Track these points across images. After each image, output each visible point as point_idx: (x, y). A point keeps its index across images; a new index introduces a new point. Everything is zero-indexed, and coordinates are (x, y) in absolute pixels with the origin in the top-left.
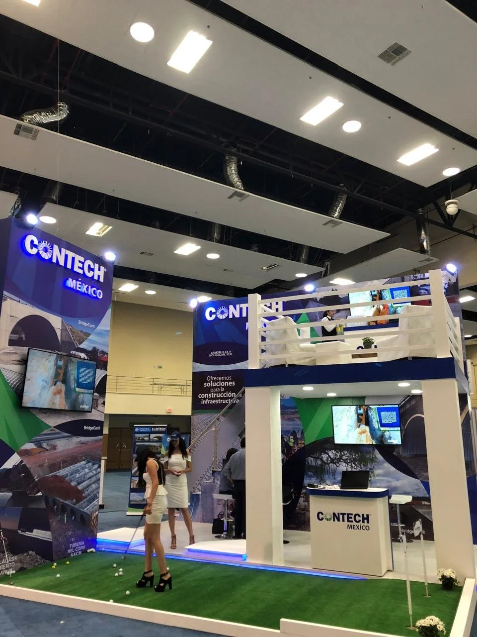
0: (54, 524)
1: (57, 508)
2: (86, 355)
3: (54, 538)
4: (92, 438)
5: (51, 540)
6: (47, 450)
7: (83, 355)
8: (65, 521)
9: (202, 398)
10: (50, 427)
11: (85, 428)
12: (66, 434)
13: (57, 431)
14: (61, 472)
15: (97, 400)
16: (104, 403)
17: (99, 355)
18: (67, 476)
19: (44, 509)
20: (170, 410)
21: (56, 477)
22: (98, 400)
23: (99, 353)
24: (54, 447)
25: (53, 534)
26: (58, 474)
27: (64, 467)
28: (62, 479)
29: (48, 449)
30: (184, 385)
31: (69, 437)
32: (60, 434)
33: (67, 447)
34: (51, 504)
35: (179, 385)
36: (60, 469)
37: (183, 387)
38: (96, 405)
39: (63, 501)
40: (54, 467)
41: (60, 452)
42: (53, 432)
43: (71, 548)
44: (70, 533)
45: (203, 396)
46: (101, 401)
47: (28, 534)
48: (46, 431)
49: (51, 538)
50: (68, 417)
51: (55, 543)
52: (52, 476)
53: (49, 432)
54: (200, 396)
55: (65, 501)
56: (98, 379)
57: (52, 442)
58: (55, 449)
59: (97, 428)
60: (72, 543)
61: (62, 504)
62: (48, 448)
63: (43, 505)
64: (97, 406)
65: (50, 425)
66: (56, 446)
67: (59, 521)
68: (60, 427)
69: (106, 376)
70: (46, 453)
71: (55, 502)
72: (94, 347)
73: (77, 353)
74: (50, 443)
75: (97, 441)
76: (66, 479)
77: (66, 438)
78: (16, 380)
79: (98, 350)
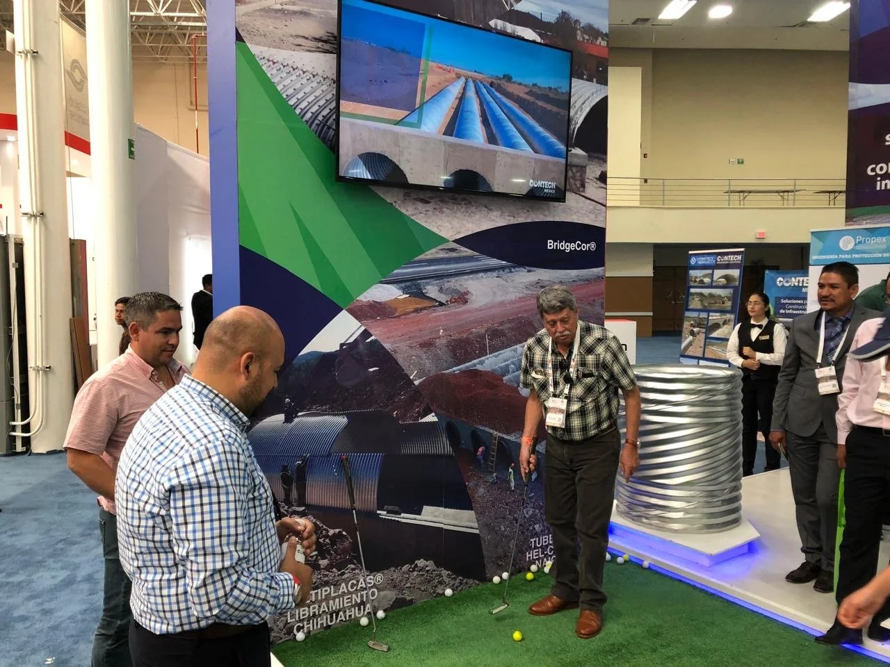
0: (481, 491)
1: (485, 454)
2: (540, 35)
3: (484, 525)
4: (574, 273)
5: (477, 531)
6: (441, 304)
7: (529, 34)
8: (513, 484)
9: (877, 175)
10: (444, 240)
11: (551, 244)
12: (494, 262)
13: (467, 252)
14: (489, 363)
15: (582, 169)
16: (603, 178)
17: (579, 38)
18: (506, 371)
19: (448, 457)
20: (763, 234)
21: (474, 373)
22: (585, 167)
23: (579, 32)
24: (462, 298)
25: (480, 515)
26: (479, 367)
27: (494, 349)
28: (492, 380)
29: (444, 302)
30: (788, 192)
31: (503, 268)
32: (477, 260)
33: (500, 298)
34: (466, 442)
35: (777, 192)
36: (483, 353)
37: (786, 194)
38: (578, 183)
39: (500, 434)
40: (464, 348)
41: (477, 310)
42: (454, 255)
43: (536, 547)
44: (529, 512)
45: (881, 169)
46: (593, 171)
47: (406, 518)
48: (433, 250)
49: (476, 525)
50: (496, 213)
51: (487, 537)
52: (463, 372)
53: (442, 255)
54: (873, 170)
55: (508, 433)
56: (581, 109)
57: (453, 283)
58: (466, 302)
59: (585, 247)
60: (536, 535)
61: (499, 442)
62: (443, 298)
63: (443, 446)
64: (583, 186)
65: (443, 234)
66: (467, 293)
67: (494, 483)
68: (477, 242)
69: (605, 100)
70: (440, 312)
71: (477, 439)
72: (564, 13)
73: (510, 28)
74: (447, 285)
75: (588, 281)
76: (505, 378)
77: (495, 274)
78: (317, 99)
79: (577, 21)
